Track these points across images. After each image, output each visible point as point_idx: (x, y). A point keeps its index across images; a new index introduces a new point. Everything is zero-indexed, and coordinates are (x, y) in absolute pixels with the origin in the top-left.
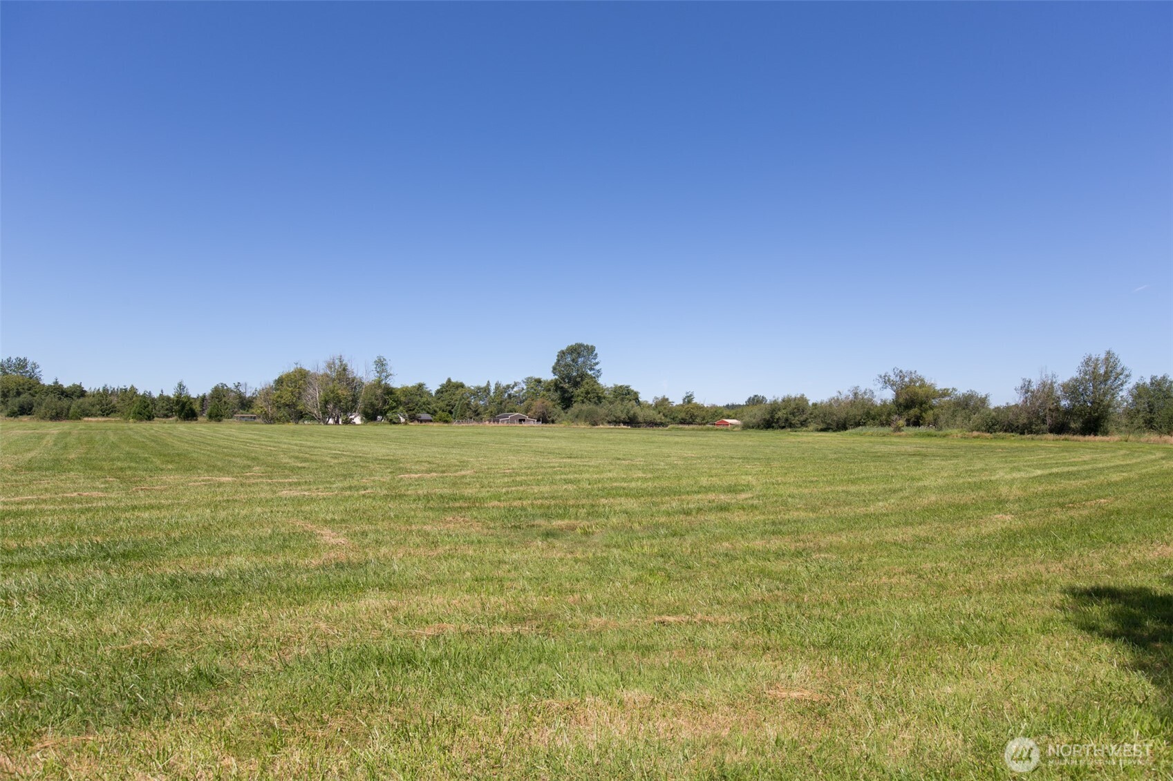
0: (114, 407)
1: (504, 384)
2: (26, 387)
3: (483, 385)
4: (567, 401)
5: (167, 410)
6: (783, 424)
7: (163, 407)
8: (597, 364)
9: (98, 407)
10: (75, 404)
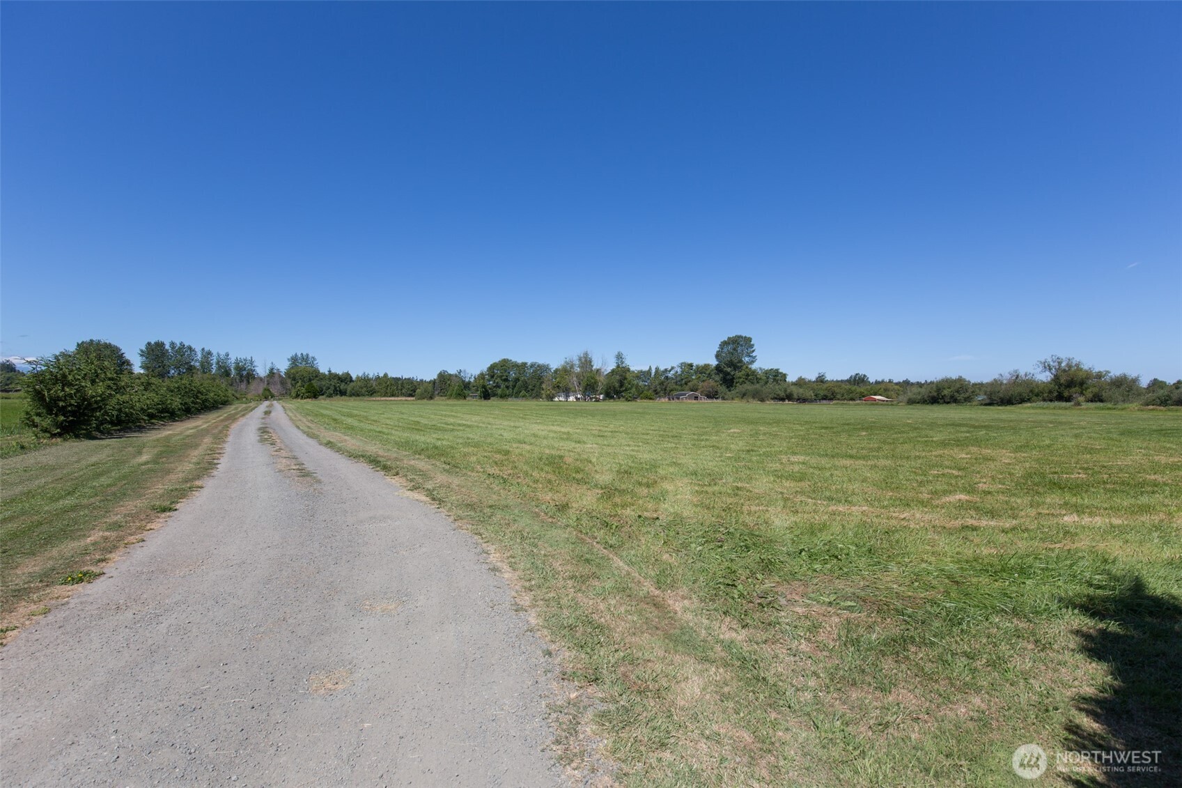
0: (374, 389)
1: (662, 368)
2: (314, 375)
3: (646, 368)
4: (729, 382)
6: (949, 400)
8: (753, 351)
9: (365, 389)
10: (349, 388)
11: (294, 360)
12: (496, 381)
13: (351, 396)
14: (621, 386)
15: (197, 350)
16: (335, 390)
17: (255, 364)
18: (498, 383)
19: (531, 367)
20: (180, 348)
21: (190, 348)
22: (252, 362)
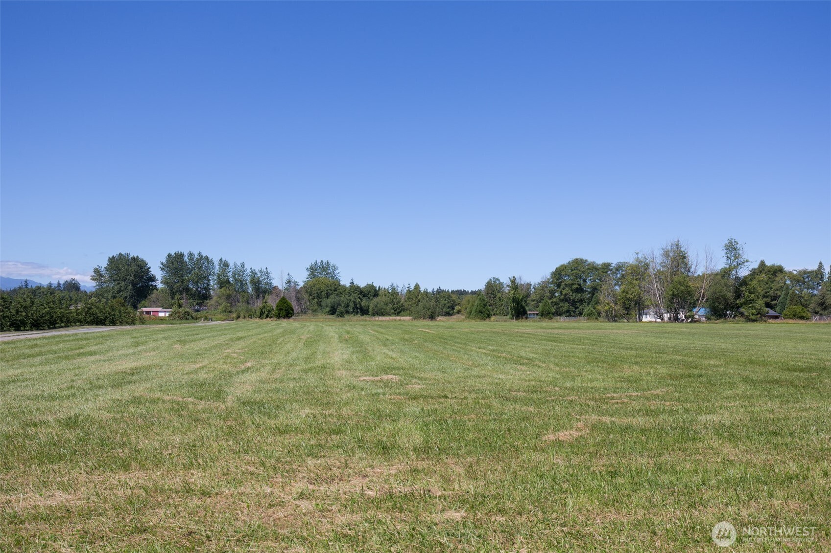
0: (402, 306)
2: (332, 288)
5: (449, 307)
7: (445, 304)
9: (391, 306)
10: (372, 303)
11: (313, 270)
12: (564, 292)
13: (373, 315)
14: (738, 294)
15: (214, 261)
16: (355, 308)
17: (272, 276)
18: (566, 295)
19: (617, 270)
20: (198, 260)
21: (207, 258)
22: (267, 274)
